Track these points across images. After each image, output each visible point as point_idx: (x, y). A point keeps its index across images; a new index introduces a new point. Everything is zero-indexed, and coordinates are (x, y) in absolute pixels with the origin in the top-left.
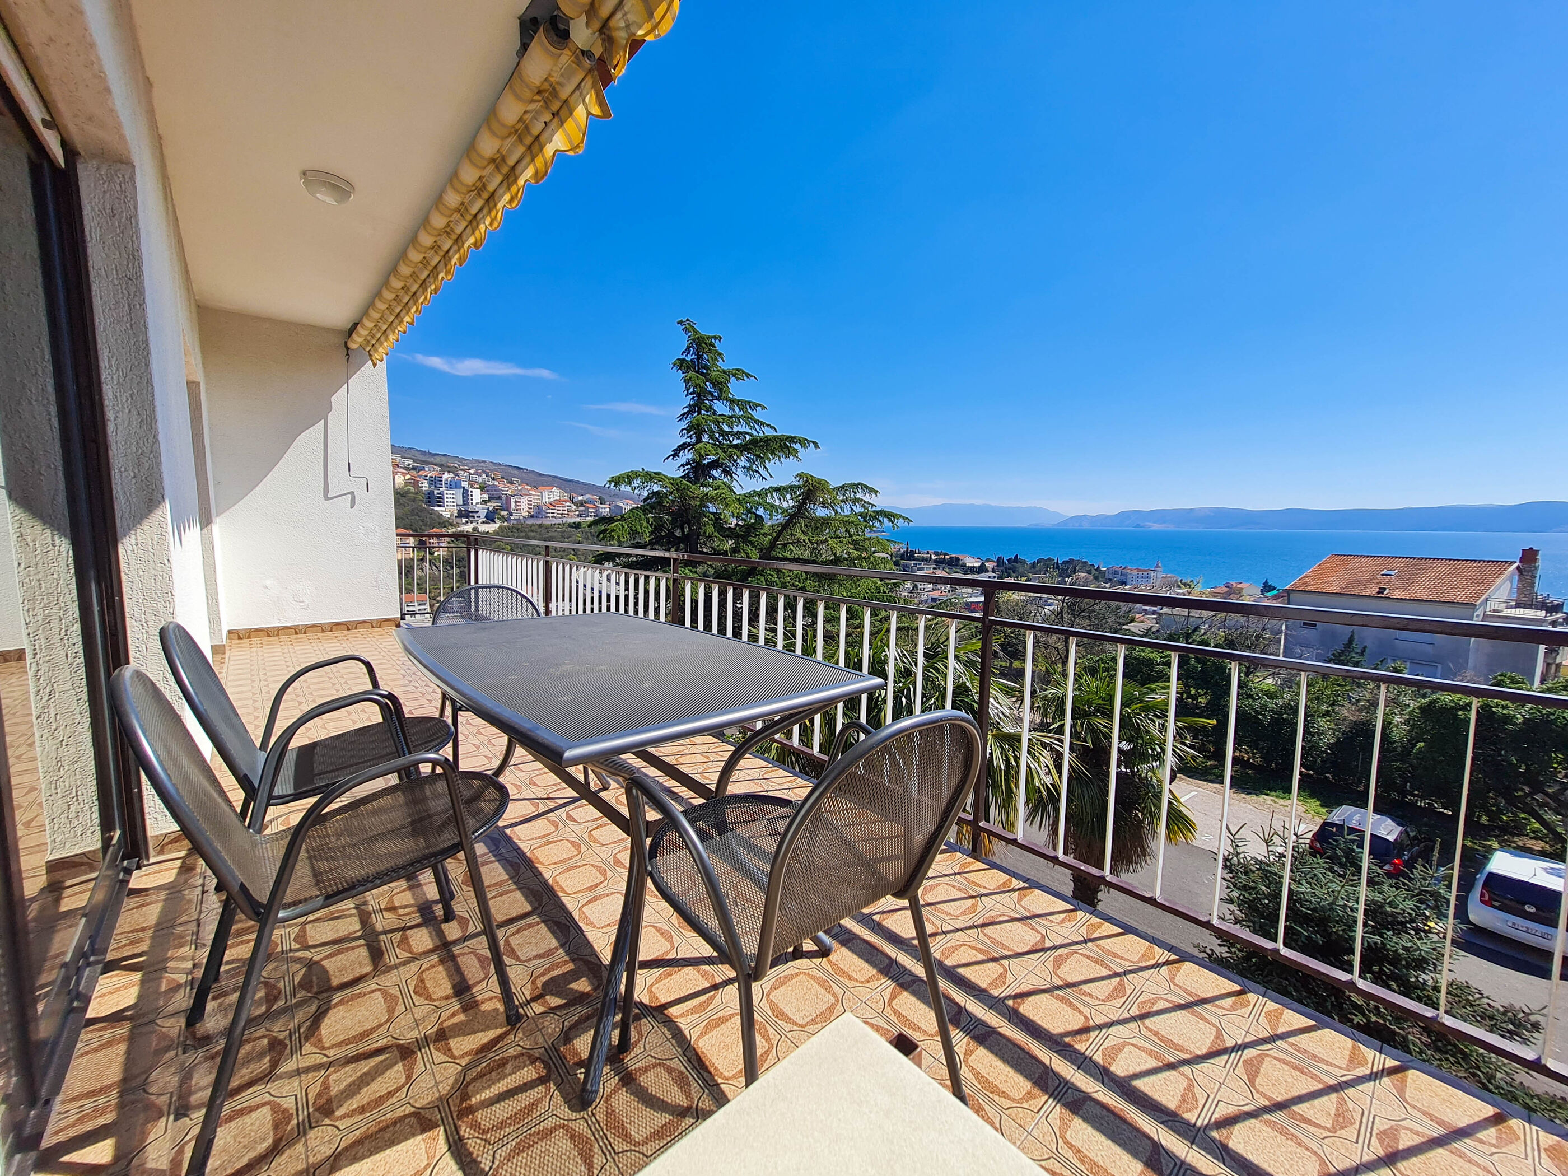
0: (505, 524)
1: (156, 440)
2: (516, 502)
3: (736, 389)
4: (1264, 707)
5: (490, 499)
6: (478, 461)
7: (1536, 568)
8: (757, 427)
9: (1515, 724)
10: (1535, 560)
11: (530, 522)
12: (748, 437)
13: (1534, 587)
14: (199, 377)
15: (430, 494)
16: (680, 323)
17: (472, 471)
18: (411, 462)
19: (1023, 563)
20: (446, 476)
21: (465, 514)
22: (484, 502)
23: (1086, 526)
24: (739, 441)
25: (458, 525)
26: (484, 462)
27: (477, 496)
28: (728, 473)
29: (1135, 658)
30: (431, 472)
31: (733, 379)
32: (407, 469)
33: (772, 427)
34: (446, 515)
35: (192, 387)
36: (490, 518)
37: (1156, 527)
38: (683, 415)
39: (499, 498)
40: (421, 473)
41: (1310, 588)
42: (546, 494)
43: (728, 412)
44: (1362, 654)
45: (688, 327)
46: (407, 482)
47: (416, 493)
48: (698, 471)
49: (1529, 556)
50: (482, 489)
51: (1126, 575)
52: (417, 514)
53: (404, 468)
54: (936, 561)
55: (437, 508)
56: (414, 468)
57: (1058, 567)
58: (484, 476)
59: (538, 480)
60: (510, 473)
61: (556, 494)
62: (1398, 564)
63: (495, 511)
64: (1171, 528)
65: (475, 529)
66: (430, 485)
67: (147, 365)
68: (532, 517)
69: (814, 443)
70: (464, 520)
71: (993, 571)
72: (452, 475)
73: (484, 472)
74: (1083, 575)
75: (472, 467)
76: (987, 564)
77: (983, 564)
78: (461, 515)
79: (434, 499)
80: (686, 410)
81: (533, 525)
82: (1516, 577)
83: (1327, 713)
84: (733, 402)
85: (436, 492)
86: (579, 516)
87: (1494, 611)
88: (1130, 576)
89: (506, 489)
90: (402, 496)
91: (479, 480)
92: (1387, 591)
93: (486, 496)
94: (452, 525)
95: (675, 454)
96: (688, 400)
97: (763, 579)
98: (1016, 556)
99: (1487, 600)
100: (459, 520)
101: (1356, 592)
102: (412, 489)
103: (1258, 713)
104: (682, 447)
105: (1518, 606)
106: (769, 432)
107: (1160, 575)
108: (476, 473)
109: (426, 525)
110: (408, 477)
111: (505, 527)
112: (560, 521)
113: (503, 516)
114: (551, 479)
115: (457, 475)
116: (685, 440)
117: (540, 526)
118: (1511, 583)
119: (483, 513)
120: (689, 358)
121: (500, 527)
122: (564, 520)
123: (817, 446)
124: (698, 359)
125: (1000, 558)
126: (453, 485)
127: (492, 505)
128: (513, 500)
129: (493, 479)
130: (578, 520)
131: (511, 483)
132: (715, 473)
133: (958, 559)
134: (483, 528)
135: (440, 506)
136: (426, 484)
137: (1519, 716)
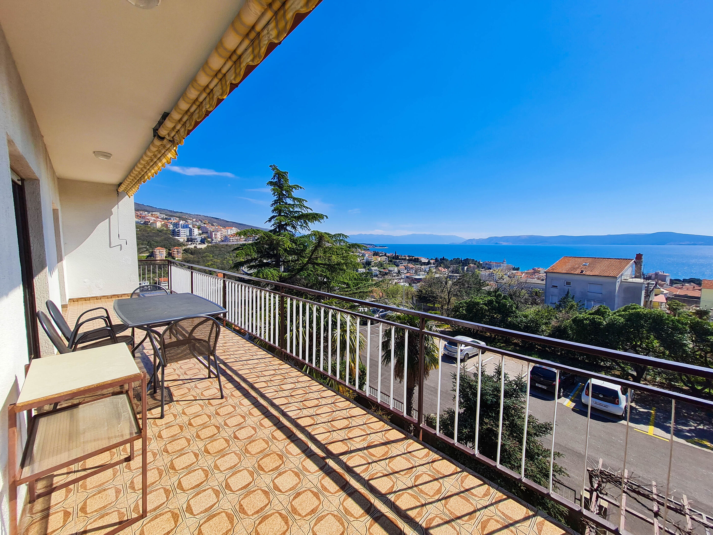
0: (210, 244)
1: (44, 251)
2: (215, 234)
3: (295, 193)
4: (521, 321)
5: (203, 233)
6: (197, 215)
7: (642, 262)
8: (304, 209)
9: (603, 325)
10: (641, 258)
11: (222, 243)
12: (301, 213)
13: (641, 269)
14: (59, 208)
15: (174, 231)
16: (271, 166)
17: (194, 220)
18: (164, 216)
19: (447, 260)
20: (181, 222)
21: (191, 240)
22: (200, 234)
23: (475, 243)
24: (297, 215)
25: (187, 245)
26: (200, 215)
27: (196, 231)
28: (294, 227)
29: (473, 302)
30: (174, 220)
31: (294, 190)
32: (163, 219)
33: (311, 209)
34: (181, 240)
35: (55, 212)
36: (203, 242)
37: (505, 244)
38: (273, 204)
39: (207, 233)
40: (169, 221)
41: (555, 271)
42: (229, 230)
43: (292, 203)
44: (573, 298)
45: (274, 168)
46: (162, 225)
47: (167, 230)
48: (281, 227)
49: (639, 257)
50: (199, 228)
51: (491, 265)
52: (167, 240)
53: (161, 219)
54: (408, 260)
55: (177, 238)
56: (166, 219)
57: (462, 262)
58: (200, 222)
59: (226, 224)
60: (213, 221)
61: (234, 230)
62: (590, 260)
63: (205, 239)
64: (511, 244)
65: (195, 247)
66: (174, 226)
67: (42, 231)
68: (223, 241)
69: (326, 216)
70: (190, 243)
71: (434, 264)
72: (184, 222)
73: (200, 220)
74: (472, 265)
75: (194, 218)
76: (431, 261)
77: (429, 261)
78: (188, 240)
79: (175, 233)
80: (273, 202)
81: (223, 245)
82: (634, 265)
83: (546, 323)
84: (294, 199)
85: (176, 230)
86: (245, 240)
87: (625, 280)
88: (492, 266)
89: (210, 228)
90: (160, 232)
91: (198, 224)
92: (584, 272)
93: (201, 232)
94: (184, 245)
95: (270, 221)
96: (275, 198)
97: (306, 272)
98: (443, 257)
99: (622, 275)
100: (187, 243)
101: (572, 272)
102: (165, 229)
103: (519, 324)
104: (273, 217)
105: (635, 277)
106: (310, 211)
107: (505, 265)
108: (196, 221)
109: (171, 245)
110: (163, 223)
111: (210, 246)
112: (236, 243)
113: (209, 241)
114: (232, 223)
115: (187, 222)
116: (274, 214)
117: (227, 245)
118: (632, 268)
119: (199, 240)
120: (275, 181)
121: (207, 246)
122: (238, 243)
123: (327, 218)
124: (279, 181)
125: (436, 258)
126: (185, 227)
127: (203, 236)
128: (213, 233)
129: (204, 224)
130: (245, 242)
131: (213, 225)
132: (288, 228)
133: (418, 259)
134: (199, 247)
135: (178, 236)
136: (172, 226)
137: (604, 322)
